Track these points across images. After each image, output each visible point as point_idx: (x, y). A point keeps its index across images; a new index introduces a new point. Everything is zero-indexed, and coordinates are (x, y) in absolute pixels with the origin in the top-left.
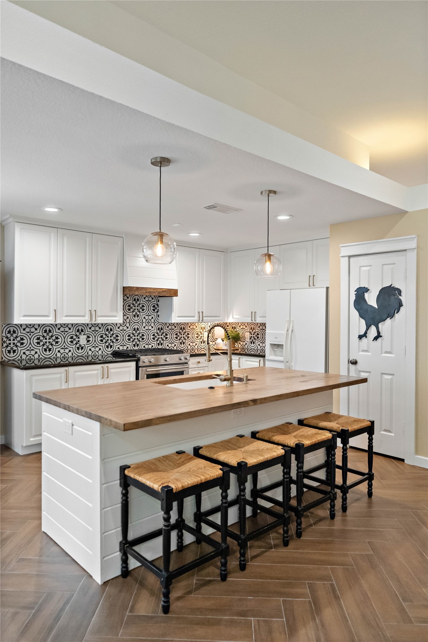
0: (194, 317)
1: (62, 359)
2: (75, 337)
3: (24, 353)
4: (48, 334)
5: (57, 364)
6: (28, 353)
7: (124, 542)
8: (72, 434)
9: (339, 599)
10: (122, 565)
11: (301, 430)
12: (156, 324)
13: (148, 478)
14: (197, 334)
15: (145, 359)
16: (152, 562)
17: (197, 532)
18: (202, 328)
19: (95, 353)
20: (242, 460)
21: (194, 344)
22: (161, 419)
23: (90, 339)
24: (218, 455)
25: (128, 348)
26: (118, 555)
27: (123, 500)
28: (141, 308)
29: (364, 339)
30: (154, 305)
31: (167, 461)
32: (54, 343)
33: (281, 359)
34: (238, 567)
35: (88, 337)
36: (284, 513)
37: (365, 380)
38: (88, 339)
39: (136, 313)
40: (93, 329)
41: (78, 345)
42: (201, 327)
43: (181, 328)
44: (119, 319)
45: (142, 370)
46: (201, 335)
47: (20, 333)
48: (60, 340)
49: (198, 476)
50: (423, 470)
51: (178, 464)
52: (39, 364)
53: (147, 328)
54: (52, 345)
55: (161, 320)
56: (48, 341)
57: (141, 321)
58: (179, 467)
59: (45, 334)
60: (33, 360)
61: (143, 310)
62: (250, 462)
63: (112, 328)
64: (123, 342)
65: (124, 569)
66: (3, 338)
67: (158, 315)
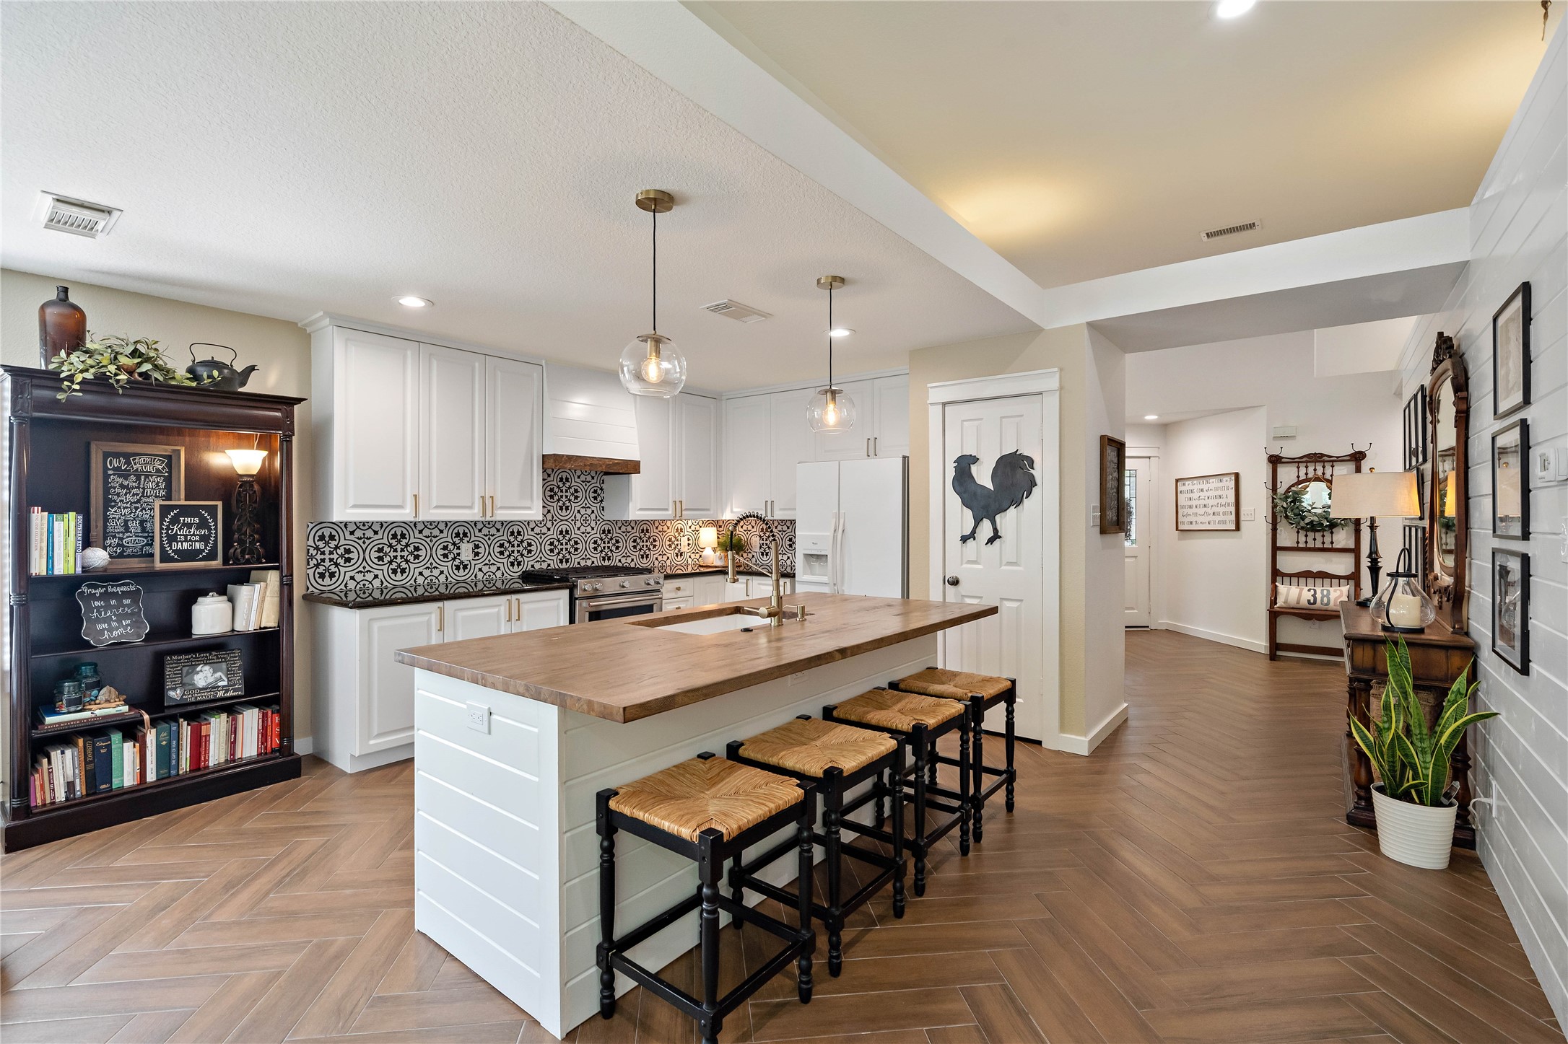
0: (667, 510)
1: (426, 587)
2: (451, 547)
3: (352, 578)
4: (399, 542)
5: (416, 597)
6: (359, 577)
7: (606, 945)
8: (490, 733)
9: (1027, 1014)
10: (601, 992)
11: (907, 700)
12: (598, 523)
13: (663, 814)
14: (670, 540)
15: (584, 585)
16: (655, 977)
17: (735, 904)
18: (677, 530)
19: (490, 576)
20: (830, 765)
21: (665, 558)
22: (690, 694)
23: (479, 550)
24: (779, 757)
25: (549, 565)
26: (594, 972)
27: (603, 862)
28: (572, 494)
29: (970, 541)
30: (595, 488)
31: (687, 775)
32: (411, 558)
33: (825, 579)
34: (827, 968)
35: (477, 547)
36: (896, 855)
37: (994, 611)
38: (476, 550)
39: (564, 504)
40: (485, 531)
41: (457, 562)
42: (676, 528)
43: (643, 531)
44: (534, 511)
45: (580, 605)
46: (676, 543)
47: (344, 540)
48: (422, 553)
49: (763, 804)
50: (1075, 757)
51: (710, 779)
52: (383, 597)
53: (583, 529)
54: (407, 561)
55: (608, 515)
56: (399, 554)
57: (573, 518)
58: (714, 785)
59: (394, 542)
60: (370, 592)
61: (576, 498)
62: (847, 767)
63: (521, 530)
64: (541, 555)
65: (606, 1001)
66: (309, 549)
67: (603, 507)
